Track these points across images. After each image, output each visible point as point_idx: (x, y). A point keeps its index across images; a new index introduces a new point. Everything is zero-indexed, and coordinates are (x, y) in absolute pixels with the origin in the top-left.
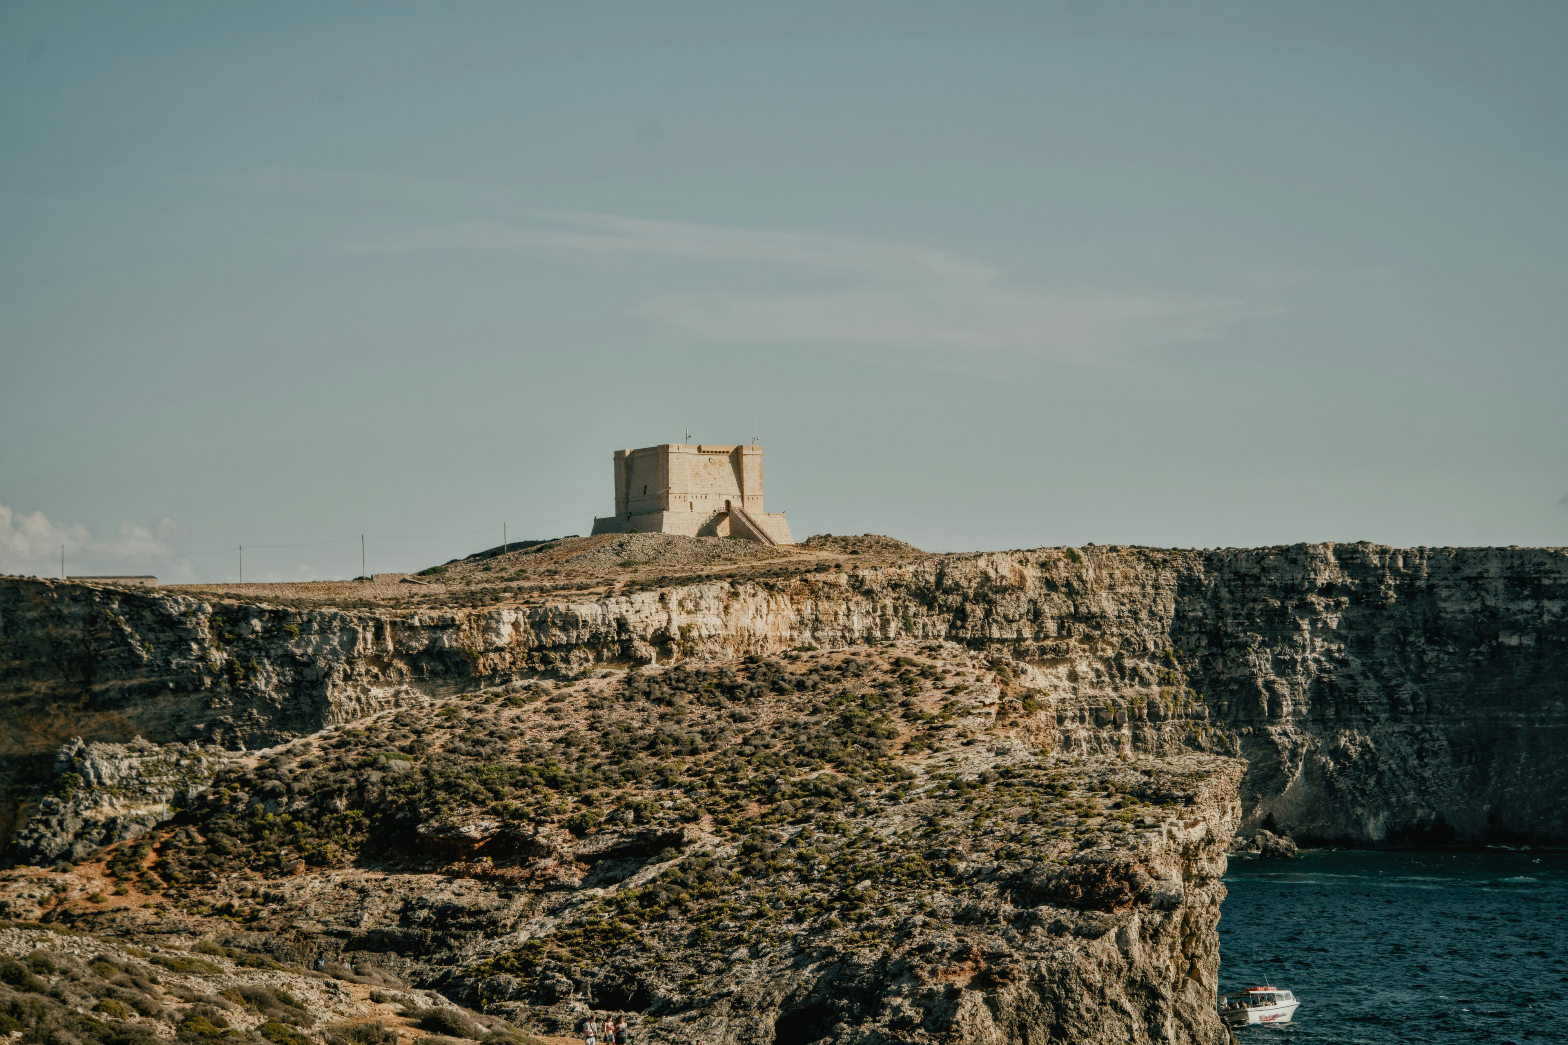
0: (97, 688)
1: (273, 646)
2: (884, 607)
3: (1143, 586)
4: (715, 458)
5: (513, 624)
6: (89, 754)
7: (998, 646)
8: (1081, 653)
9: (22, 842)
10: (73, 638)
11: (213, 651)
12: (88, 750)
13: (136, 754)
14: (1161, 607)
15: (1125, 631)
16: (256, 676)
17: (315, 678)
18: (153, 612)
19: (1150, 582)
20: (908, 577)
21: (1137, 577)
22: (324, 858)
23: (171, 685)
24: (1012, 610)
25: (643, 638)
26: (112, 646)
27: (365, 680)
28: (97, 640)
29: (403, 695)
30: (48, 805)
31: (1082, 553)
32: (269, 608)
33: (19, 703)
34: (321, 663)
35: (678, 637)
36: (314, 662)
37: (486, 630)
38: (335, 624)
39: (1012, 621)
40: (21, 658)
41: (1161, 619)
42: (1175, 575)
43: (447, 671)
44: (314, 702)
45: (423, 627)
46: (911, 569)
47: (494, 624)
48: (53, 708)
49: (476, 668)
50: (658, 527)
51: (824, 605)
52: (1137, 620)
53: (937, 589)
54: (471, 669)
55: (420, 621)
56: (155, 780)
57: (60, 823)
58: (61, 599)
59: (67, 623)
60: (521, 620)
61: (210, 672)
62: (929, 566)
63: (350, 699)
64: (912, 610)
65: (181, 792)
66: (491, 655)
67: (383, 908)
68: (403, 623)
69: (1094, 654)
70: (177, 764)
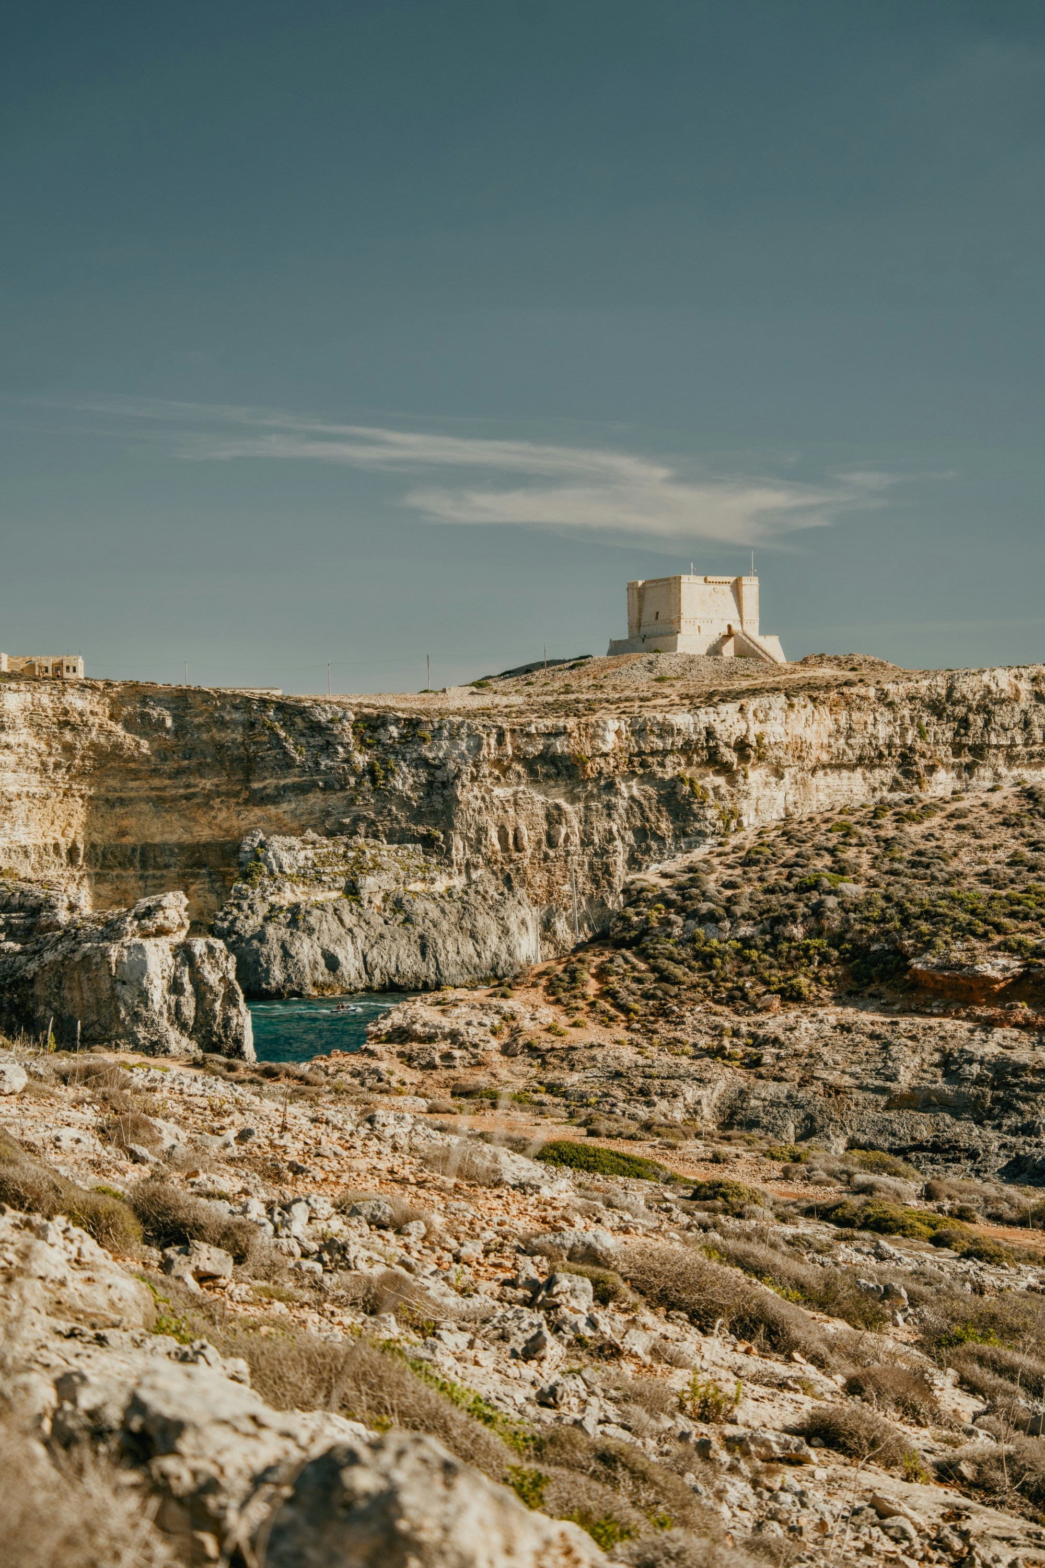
0: (256, 785)
1: (408, 750)
2: (904, 716)
4: (718, 587)
5: (616, 733)
6: (270, 846)
7: (995, 751)
9: (219, 923)
10: (234, 741)
11: (356, 754)
12: (269, 842)
13: (310, 846)
16: (393, 777)
17: (445, 779)
18: (303, 719)
20: (923, 691)
23: (321, 784)
24: (1008, 720)
25: (727, 745)
26: (269, 749)
27: (489, 781)
28: (255, 743)
29: (520, 795)
30: (239, 891)
32: (404, 716)
33: (188, 798)
34: (451, 766)
35: (754, 744)
36: (445, 765)
37: (594, 736)
38: (462, 731)
39: (1008, 730)
40: (189, 759)
43: (558, 774)
44: (445, 801)
45: (538, 734)
46: (926, 683)
47: (600, 732)
48: (216, 802)
49: (585, 771)
50: (674, 647)
51: (856, 715)
53: (947, 701)
54: (581, 772)
55: (537, 729)
56: (328, 870)
57: (251, 907)
58: (223, 707)
59: (228, 728)
60: (623, 728)
61: (354, 772)
62: (941, 681)
63: (477, 798)
64: (925, 720)
65: (352, 881)
66: (598, 759)
68: (522, 730)
70: (345, 856)
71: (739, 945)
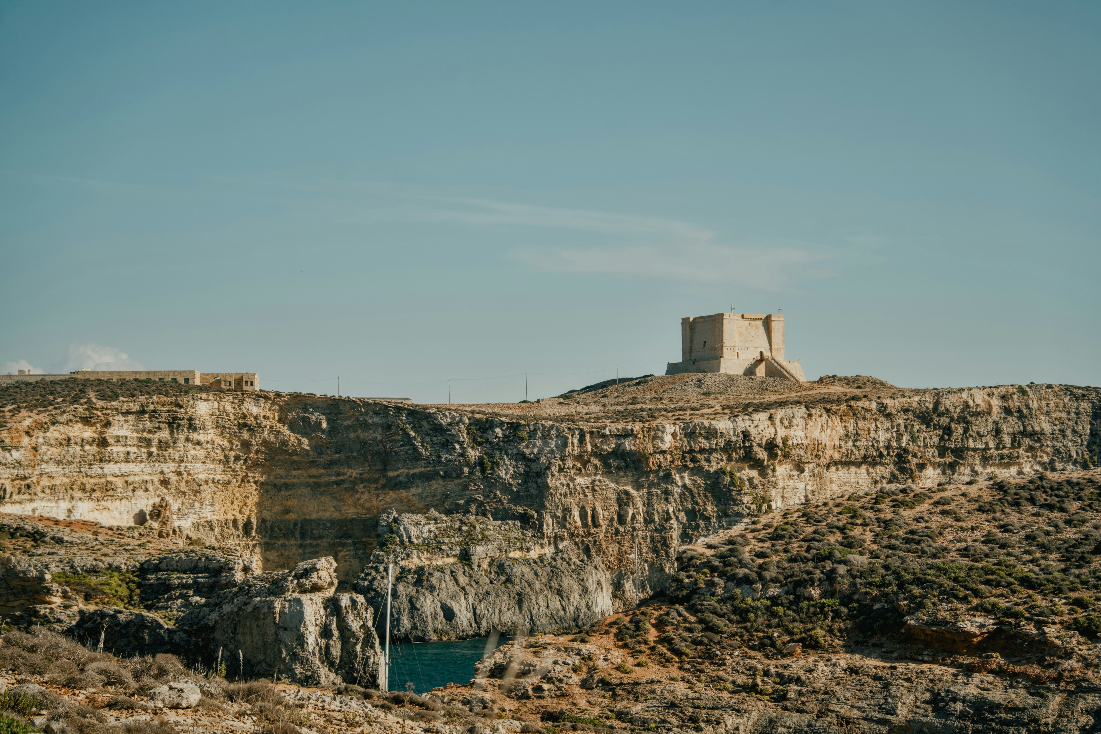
0: (391, 474)
1: (510, 447)
2: (898, 425)
3: (1069, 413)
4: (753, 323)
5: (672, 434)
6: (402, 521)
7: (972, 453)
8: (1026, 459)
9: (360, 582)
10: (374, 439)
11: (470, 450)
12: (401, 518)
13: (433, 522)
14: (1081, 427)
15: (1056, 444)
16: (498, 468)
17: (539, 470)
18: (429, 422)
19: (1074, 410)
20: (915, 405)
21: (1064, 406)
22: (817, 642)
23: (441, 473)
24: (983, 429)
25: (760, 445)
26: (402, 446)
27: (573, 472)
28: (391, 441)
29: (597, 483)
30: (377, 556)
31: (1028, 389)
32: (507, 421)
33: (338, 483)
34: (543, 460)
35: (781, 445)
36: (538, 459)
37: (655, 437)
38: (552, 432)
39: (982, 436)
40: (339, 453)
41: (1081, 435)
42: (1090, 405)
43: (627, 467)
44: (538, 487)
45: (611, 435)
46: (916, 399)
47: (660, 434)
48: (360, 487)
49: (648, 465)
50: (717, 368)
51: (861, 423)
52: (1064, 436)
53: (934, 413)
54: (644, 465)
55: (610, 431)
56: (446, 540)
57: (386, 569)
58: (367, 412)
59: (370, 429)
60: (678, 431)
61: (467, 464)
62: (928, 397)
63: (563, 485)
64: (916, 428)
65: (465, 549)
66: (658, 455)
67: (912, 697)
68: (598, 432)
69: (1035, 459)
70: (460, 529)
71: (769, 603)
